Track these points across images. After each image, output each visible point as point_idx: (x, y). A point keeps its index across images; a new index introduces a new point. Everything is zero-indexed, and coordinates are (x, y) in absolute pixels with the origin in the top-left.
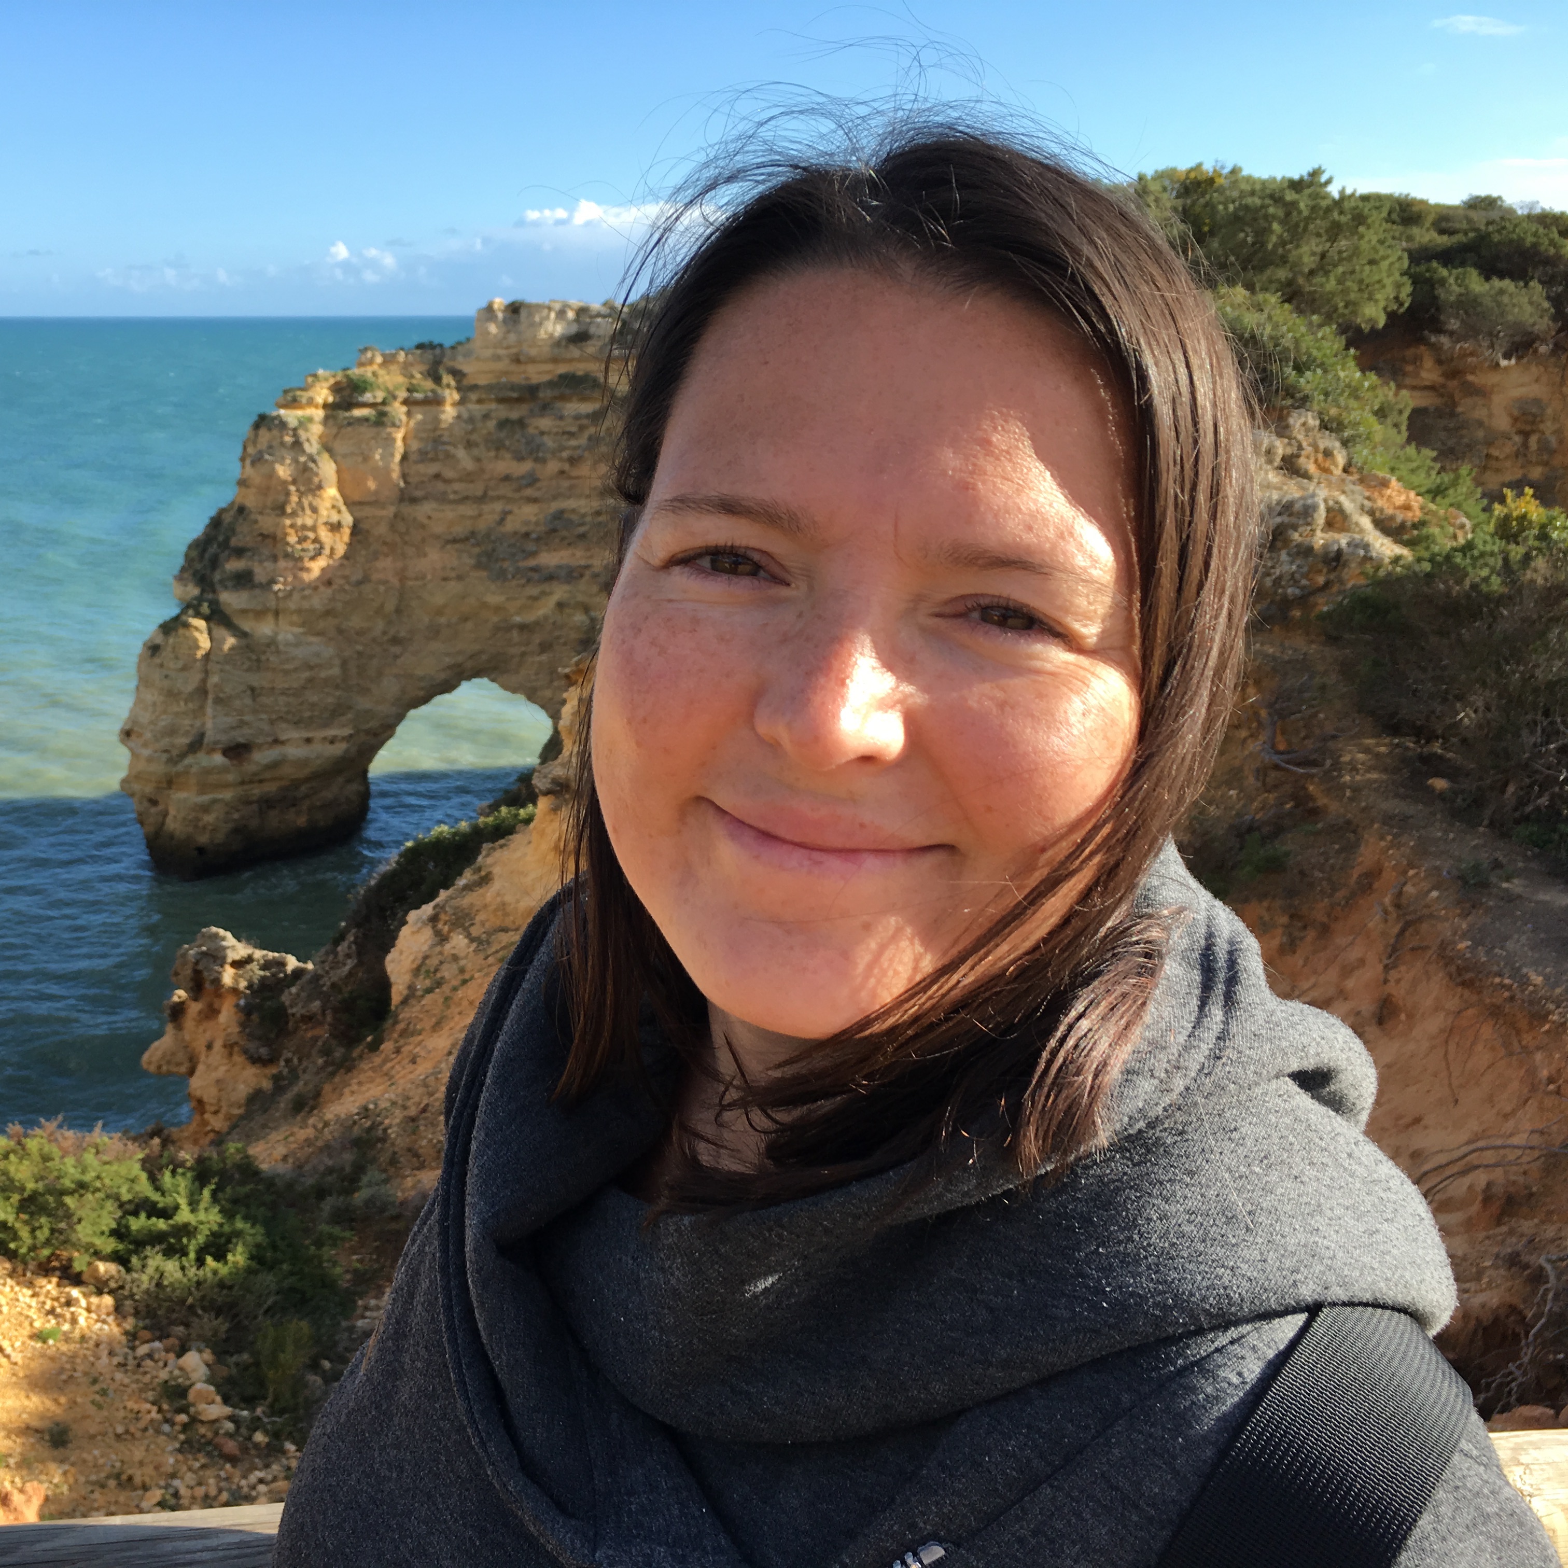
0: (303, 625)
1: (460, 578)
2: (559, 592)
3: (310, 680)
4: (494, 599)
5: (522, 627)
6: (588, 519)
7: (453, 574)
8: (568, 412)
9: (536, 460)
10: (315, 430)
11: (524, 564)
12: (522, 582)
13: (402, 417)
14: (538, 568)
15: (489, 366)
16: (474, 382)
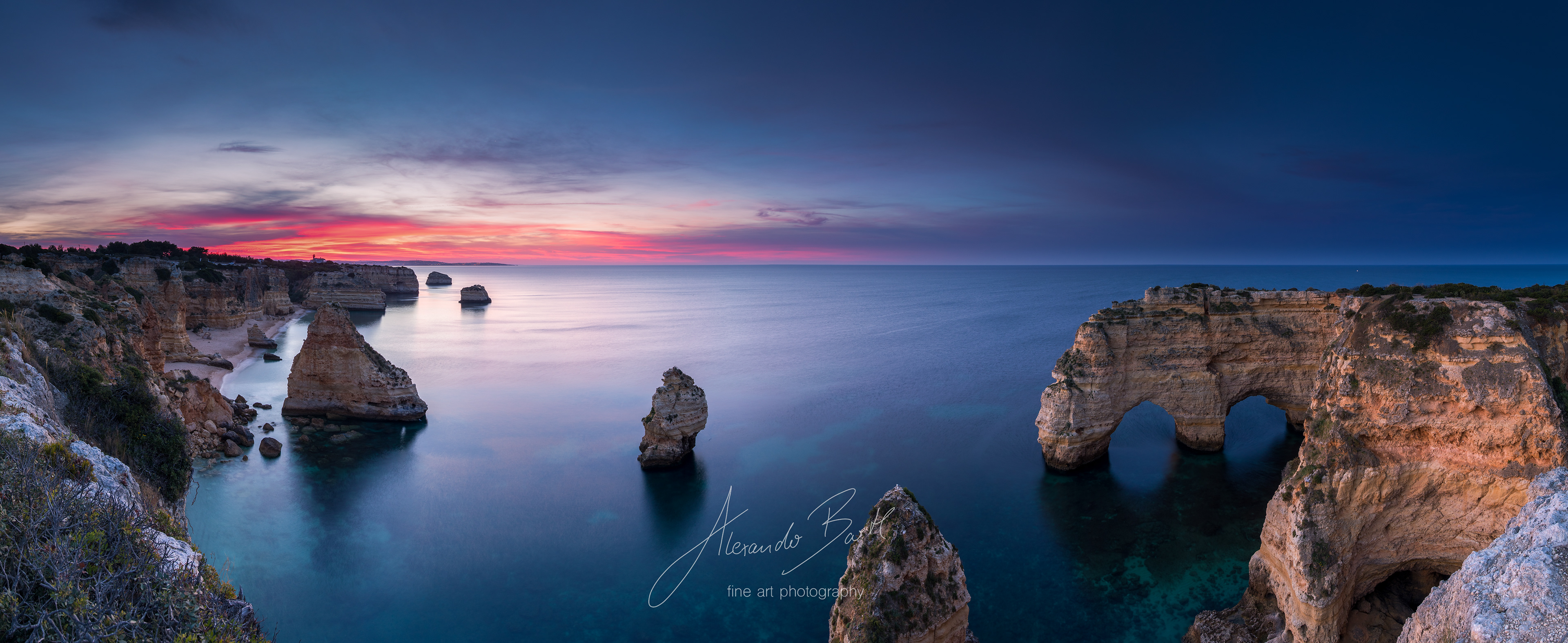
0: (1100, 388)
2: (1173, 373)
3: (1102, 406)
4: (1153, 376)
5: (1162, 384)
6: (1180, 350)
8: (1174, 320)
9: (1164, 334)
10: (1103, 327)
11: (1161, 365)
12: (1161, 371)
13: (1128, 322)
14: (1166, 366)
15: (1149, 306)
16: (1145, 311)
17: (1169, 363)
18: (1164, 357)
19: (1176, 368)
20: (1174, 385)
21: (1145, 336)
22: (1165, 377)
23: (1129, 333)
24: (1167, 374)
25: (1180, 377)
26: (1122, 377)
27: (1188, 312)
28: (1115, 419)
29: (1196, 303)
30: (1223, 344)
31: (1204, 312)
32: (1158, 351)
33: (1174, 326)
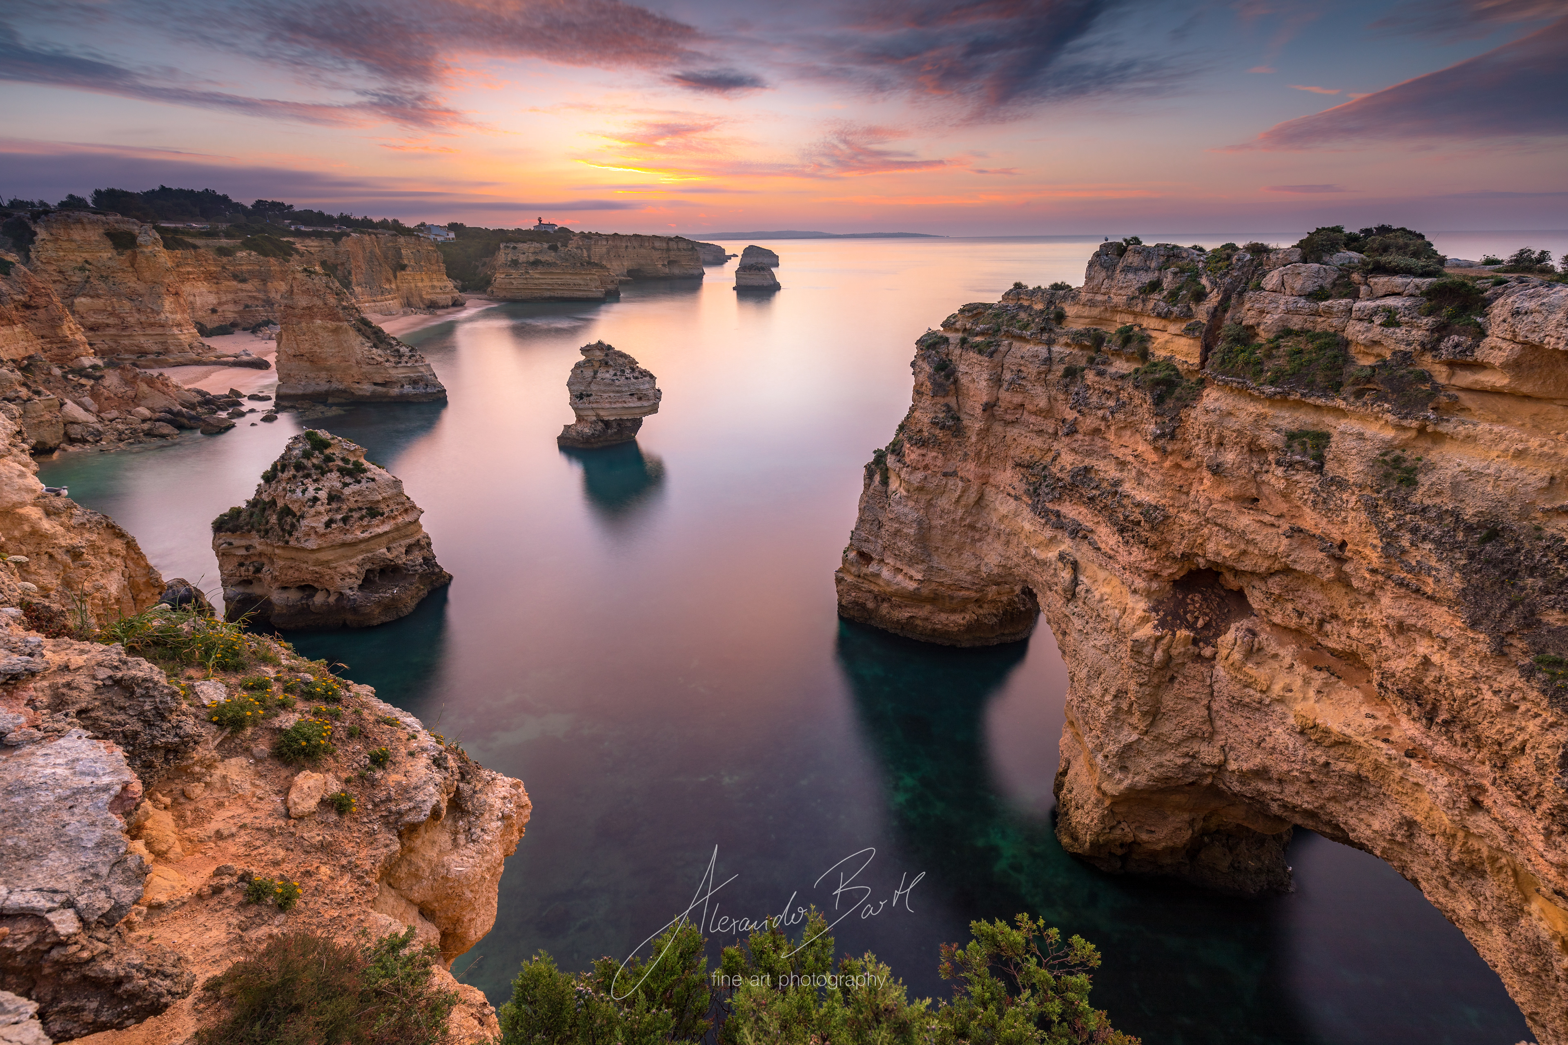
7: (1013, 493)
8: (1112, 370)
9: (1079, 412)
10: (943, 349)
11: (1050, 506)
12: (1043, 521)
13: (1001, 348)
14: (1058, 514)
15: (1086, 311)
16: (1072, 325)
17: (1071, 511)
18: (1060, 484)
19: (1078, 532)
20: (1056, 580)
21: (1043, 403)
22: (1047, 546)
23: (1000, 380)
24: (1052, 540)
25: (1075, 566)
26: (964, 491)
27: (1157, 353)
28: (933, 578)
29: (1191, 317)
30: (1216, 528)
31: (1197, 361)
32: (1059, 459)
33: (1105, 392)
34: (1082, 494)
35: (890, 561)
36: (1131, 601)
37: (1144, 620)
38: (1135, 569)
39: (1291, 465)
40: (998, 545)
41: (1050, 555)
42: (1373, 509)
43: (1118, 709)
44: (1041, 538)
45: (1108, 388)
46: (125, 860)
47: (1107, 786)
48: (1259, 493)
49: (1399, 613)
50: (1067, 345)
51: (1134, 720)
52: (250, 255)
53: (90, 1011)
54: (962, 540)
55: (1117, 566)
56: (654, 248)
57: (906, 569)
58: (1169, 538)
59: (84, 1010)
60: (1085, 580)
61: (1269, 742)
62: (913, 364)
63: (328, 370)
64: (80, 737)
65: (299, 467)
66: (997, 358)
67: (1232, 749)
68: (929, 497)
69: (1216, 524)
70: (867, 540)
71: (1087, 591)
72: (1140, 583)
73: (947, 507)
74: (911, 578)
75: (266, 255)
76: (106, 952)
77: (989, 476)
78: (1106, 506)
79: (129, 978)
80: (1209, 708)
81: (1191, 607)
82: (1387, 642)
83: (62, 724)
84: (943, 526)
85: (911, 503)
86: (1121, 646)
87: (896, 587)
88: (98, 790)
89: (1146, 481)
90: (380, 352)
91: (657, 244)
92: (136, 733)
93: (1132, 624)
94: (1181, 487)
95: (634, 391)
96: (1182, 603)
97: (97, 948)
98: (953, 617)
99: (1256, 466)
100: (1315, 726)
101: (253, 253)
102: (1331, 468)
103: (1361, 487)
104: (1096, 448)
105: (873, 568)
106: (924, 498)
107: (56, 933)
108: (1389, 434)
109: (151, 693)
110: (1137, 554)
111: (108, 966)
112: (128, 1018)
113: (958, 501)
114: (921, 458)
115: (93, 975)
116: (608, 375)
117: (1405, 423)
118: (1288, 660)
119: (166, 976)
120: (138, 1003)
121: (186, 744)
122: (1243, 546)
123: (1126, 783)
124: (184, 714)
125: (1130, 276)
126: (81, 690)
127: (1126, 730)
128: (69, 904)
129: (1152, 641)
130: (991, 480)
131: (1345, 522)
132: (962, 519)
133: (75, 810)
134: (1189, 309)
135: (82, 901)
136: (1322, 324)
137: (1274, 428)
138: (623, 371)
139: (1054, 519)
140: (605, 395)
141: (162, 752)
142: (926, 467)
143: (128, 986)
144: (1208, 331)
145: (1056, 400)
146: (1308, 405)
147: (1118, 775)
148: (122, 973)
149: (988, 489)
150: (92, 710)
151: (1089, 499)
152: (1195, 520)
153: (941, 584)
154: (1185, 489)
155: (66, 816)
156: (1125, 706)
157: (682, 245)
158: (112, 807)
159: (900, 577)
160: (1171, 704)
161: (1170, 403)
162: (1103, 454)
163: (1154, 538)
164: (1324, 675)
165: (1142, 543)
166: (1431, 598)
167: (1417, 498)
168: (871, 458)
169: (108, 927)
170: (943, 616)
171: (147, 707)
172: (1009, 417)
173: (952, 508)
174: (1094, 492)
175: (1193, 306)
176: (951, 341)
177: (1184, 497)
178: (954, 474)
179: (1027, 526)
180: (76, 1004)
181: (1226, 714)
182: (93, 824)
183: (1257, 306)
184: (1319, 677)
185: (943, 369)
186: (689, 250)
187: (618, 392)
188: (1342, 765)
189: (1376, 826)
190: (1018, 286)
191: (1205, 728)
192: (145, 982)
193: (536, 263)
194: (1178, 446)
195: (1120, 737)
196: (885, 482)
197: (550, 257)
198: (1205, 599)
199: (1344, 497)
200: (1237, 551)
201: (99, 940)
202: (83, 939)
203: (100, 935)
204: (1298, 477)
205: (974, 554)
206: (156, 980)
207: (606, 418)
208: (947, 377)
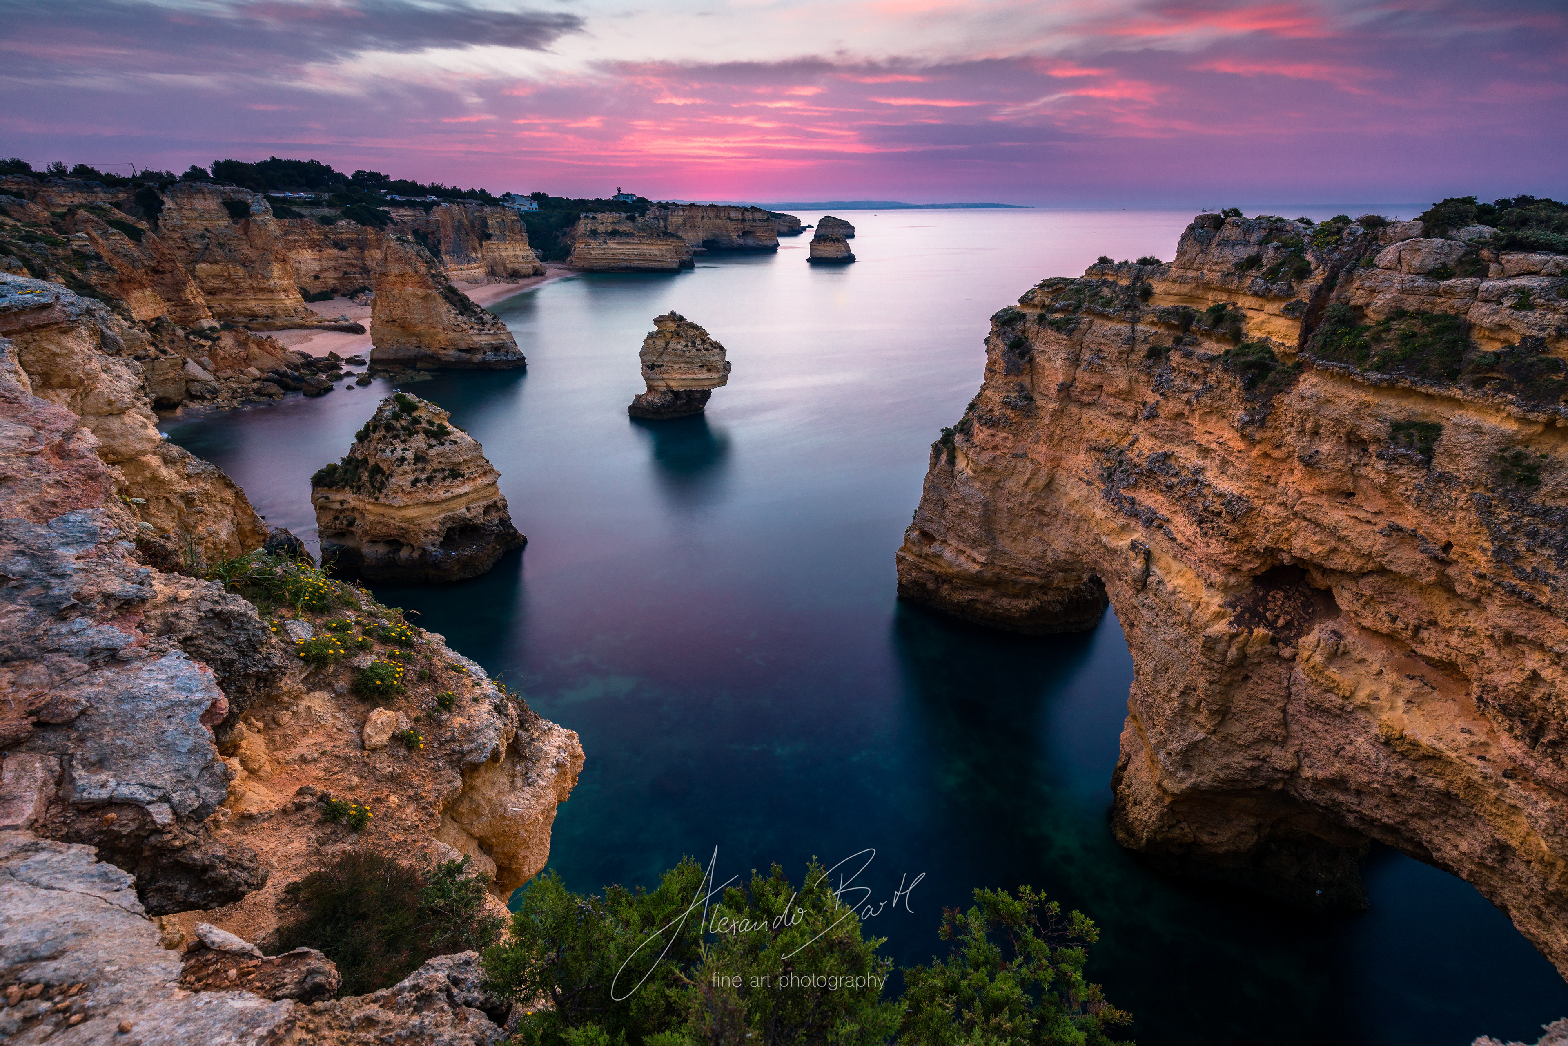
1: (1089, 483)
7: (1086, 478)
8: (1200, 351)
9: (1162, 395)
10: (1020, 326)
11: (1124, 493)
12: (1116, 508)
13: (1081, 326)
14: (1133, 502)
15: (1176, 288)
16: (1158, 303)
18: (1137, 470)
20: (1126, 569)
21: (1123, 384)
22: (1118, 534)
23: (1078, 359)
24: (1124, 528)
25: (1148, 556)
26: (1033, 474)
27: (1251, 334)
28: (996, 562)
29: (1290, 296)
30: (1305, 523)
31: (1295, 343)
32: (1137, 445)
33: (1191, 374)
34: (1159, 482)
35: (954, 542)
36: (1205, 595)
37: (1219, 616)
38: (1214, 562)
39: (1394, 459)
40: (1067, 531)
41: (1121, 543)
42: (1486, 509)
43: (1185, 706)
44: (1112, 525)
45: (1194, 371)
46: (213, 766)
47: (1166, 783)
48: (1355, 487)
49: (1506, 623)
50: (1153, 323)
51: (1202, 718)
52: (349, 224)
53: (182, 891)
54: (1030, 524)
55: (1193, 558)
56: (729, 218)
57: (969, 551)
58: (1252, 531)
59: (176, 890)
60: (1158, 572)
61: (1350, 750)
62: (987, 341)
63: (418, 335)
64: (178, 658)
65: (389, 428)
66: (1076, 336)
67: (1307, 755)
68: (997, 478)
69: (1305, 519)
70: (930, 520)
71: (1159, 583)
72: (1217, 577)
73: (1015, 489)
74: (974, 560)
75: (363, 224)
76: (195, 843)
77: (1061, 459)
78: (1185, 495)
79: (213, 867)
80: (1284, 711)
81: (1271, 605)
82: (1491, 652)
83: (166, 645)
84: (1010, 509)
85: (977, 484)
86: (1192, 641)
87: (958, 569)
88: (192, 704)
89: (1231, 470)
90: (465, 319)
91: (733, 215)
92: (232, 662)
93: (1206, 619)
94: (1269, 477)
95: (704, 363)
96: (1263, 600)
97: (187, 838)
98: (1015, 603)
99: (1354, 458)
100: (1402, 737)
101: (352, 222)
102: (1441, 464)
103: (1474, 485)
104: (1177, 434)
105: (935, 548)
106: (991, 479)
107: (154, 822)
108: (1511, 427)
109: (245, 626)
110: (1216, 547)
111: (196, 855)
112: (212, 902)
113: (1026, 484)
114: (990, 438)
115: (184, 861)
116: (679, 346)
117: (1531, 416)
118: (1376, 666)
119: (244, 869)
120: (221, 890)
121: (274, 674)
122: (1333, 543)
123: (1189, 782)
124: (273, 647)
125: (1227, 251)
126: (187, 620)
127: (1193, 727)
128: (165, 799)
129: (1226, 638)
130: (1063, 463)
131: (1452, 522)
132: (1030, 502)
133: (173, 720)
134: (1291, 287)
135: (176, 797)
136: (1442, 306)
137: (1377, 418)
138: (694, 343)
139: (1127, 506)
140: (676, 366)
141: (254, 680)
142: (995, 448)
143: (212, 874)
144: (1310, 311)
145: (1137, 381)
146: (1419, 394)
147: (1180, 774)
148: (207, 862)
149: (1060, 472)
150: (196, 638)
151: (1167, 487)
152: (1283, 513)
153: (1005, 568)
154: (1273, 480)
155: (165, 724)
156: (1192, 704)
157: (757, 216)
158: (203, 719)
159: (962, 559)
160: (1243, 704)
161: (1262, 389)
162: (1185, 440)
163: (1235, 530)
164: (1416, 684)
165: (1221, 535)
166: (1547, 609)
167: (1538, 499)
168: (939, 436)
169: (197, 822)
170: (1005, 602)
171: (241, 639)
172: (1085, 399)
173: (1020, 491)
174: (1173, 479)
175: (1294, 284)
176: (1028, 317)
177: (1271, 489)
178: (1024, 455)
179: (1099, 513)
180: (170, 885)
181: (1304, 719)
182: (186, 732)
183: (1367, 284)
184: (1410, 687)
185: (1017, 347)
186: (764, 220)
187: (688, 363)
188: (1430, 780)
189: (1464, 846)
190: (1103, 260)
191: (1278, 731)
192: (226, 872)
193: (614, 234)
194: (1268, 434)
195: (1185, 735)
196: (952, 461)
197: (627, 227)
198: (1288, 598)
199: (1453, 494)
200: (1326, 548)
201: (189, 832)
202: (176, 830)
203: (190, 828)
204: (1401, 472)
205: (1040, 539)
206: (236, 871)
207: (676, 389)
208: (1022, 356)
